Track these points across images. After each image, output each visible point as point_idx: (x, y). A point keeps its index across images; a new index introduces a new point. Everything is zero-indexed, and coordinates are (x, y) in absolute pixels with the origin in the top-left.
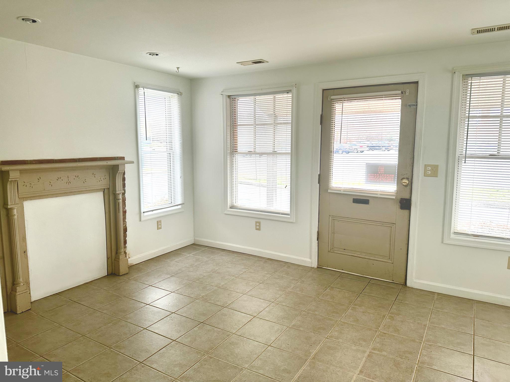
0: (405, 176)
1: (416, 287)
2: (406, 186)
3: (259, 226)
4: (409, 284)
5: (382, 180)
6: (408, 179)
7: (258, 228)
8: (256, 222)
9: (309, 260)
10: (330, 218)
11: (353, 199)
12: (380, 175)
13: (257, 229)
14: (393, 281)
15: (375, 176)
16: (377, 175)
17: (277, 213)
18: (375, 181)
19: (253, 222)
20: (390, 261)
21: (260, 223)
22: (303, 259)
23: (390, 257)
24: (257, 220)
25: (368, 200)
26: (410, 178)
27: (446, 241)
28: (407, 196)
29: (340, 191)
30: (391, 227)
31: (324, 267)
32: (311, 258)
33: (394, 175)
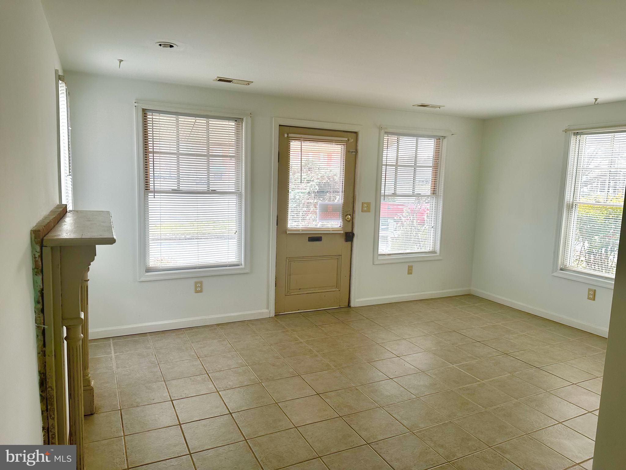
0: (348, 213)
1: (358, 306)
2: (349, 221)
3: (201, 287)
4: (352, 305)
5: (331, 217)
6: (350, 215)
7: (200, 289)
8: (196, 283)
9: (267, 311)
10: (287, 260)
11: (309, 237)
12: (329, 213)
13: (197, 292)
14: (340, 306)
15: (325, 214)
16: (327, 213)
17: (222, 265)
18: (325, 218)
19: (192, 282)
20: (338, 290)
21: (201, 283)
22: (260, 311)
23: (337, 286)
24: (196, 280)
25: (321, 237)
26: (352, 214)
27: (376, 263)
28: (349, 230)
29: (299, 231)
30: (338, 259)
31: (280, 313)
32: (268, 308)
33: (339, 213)
